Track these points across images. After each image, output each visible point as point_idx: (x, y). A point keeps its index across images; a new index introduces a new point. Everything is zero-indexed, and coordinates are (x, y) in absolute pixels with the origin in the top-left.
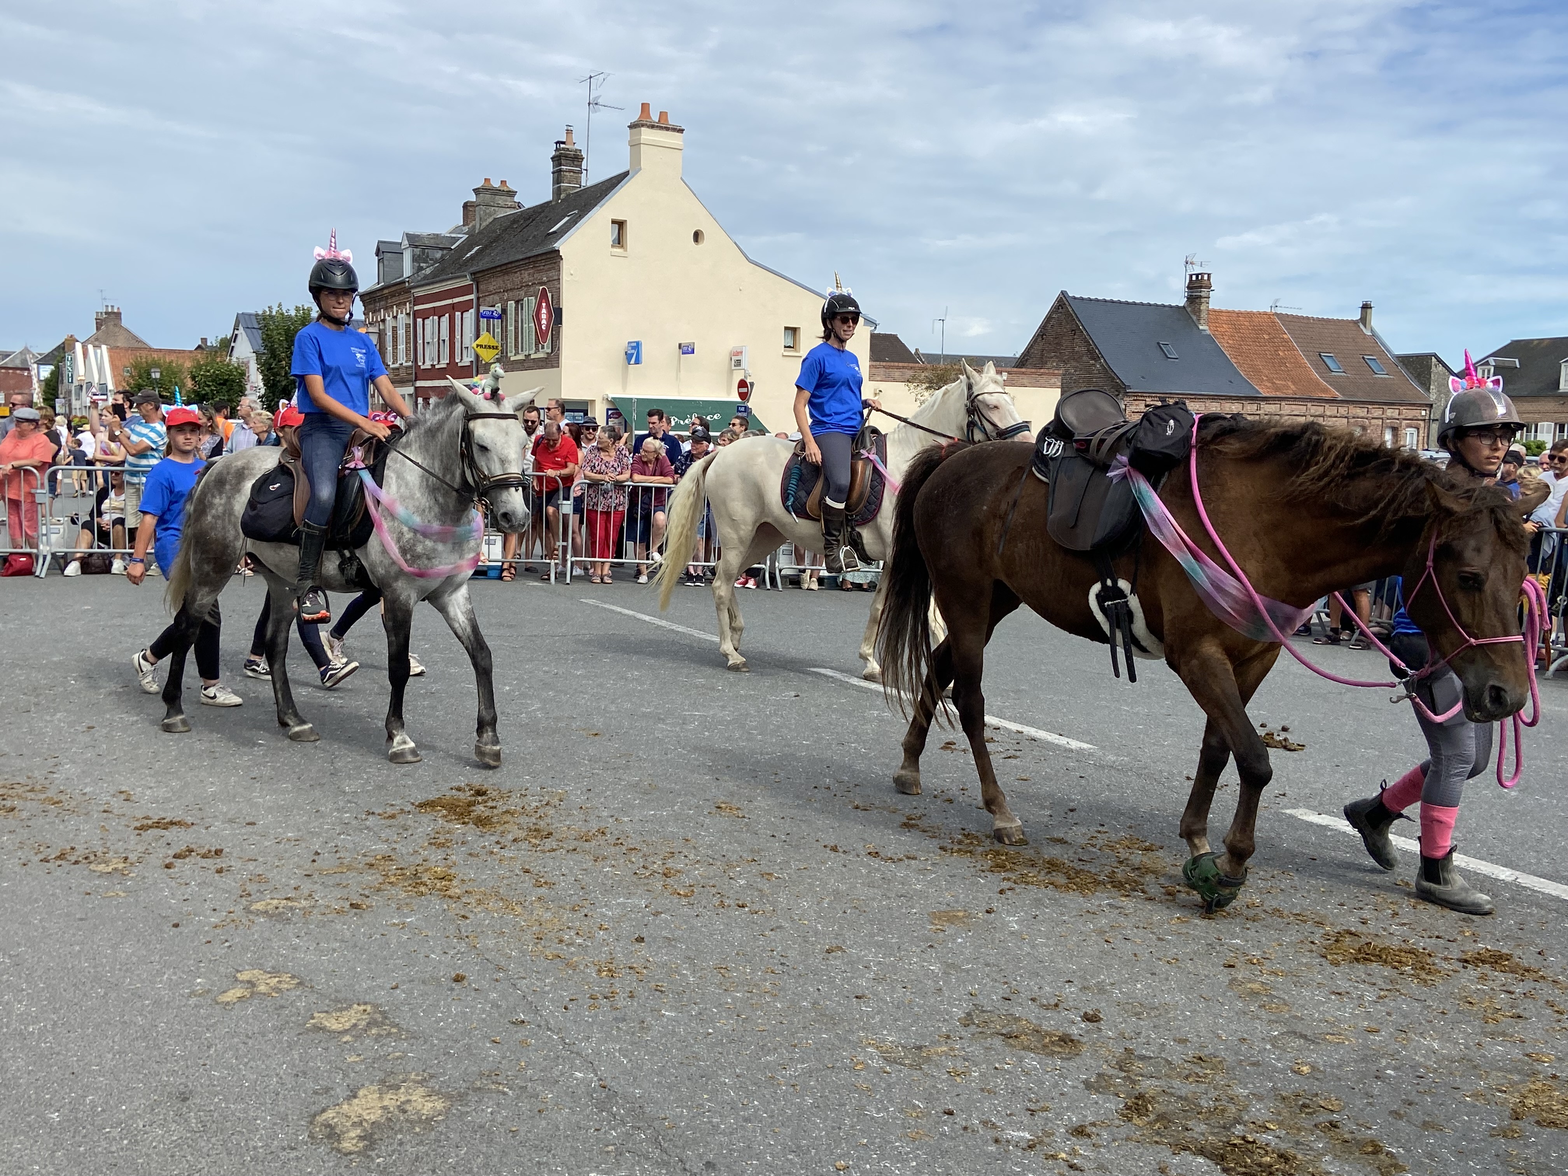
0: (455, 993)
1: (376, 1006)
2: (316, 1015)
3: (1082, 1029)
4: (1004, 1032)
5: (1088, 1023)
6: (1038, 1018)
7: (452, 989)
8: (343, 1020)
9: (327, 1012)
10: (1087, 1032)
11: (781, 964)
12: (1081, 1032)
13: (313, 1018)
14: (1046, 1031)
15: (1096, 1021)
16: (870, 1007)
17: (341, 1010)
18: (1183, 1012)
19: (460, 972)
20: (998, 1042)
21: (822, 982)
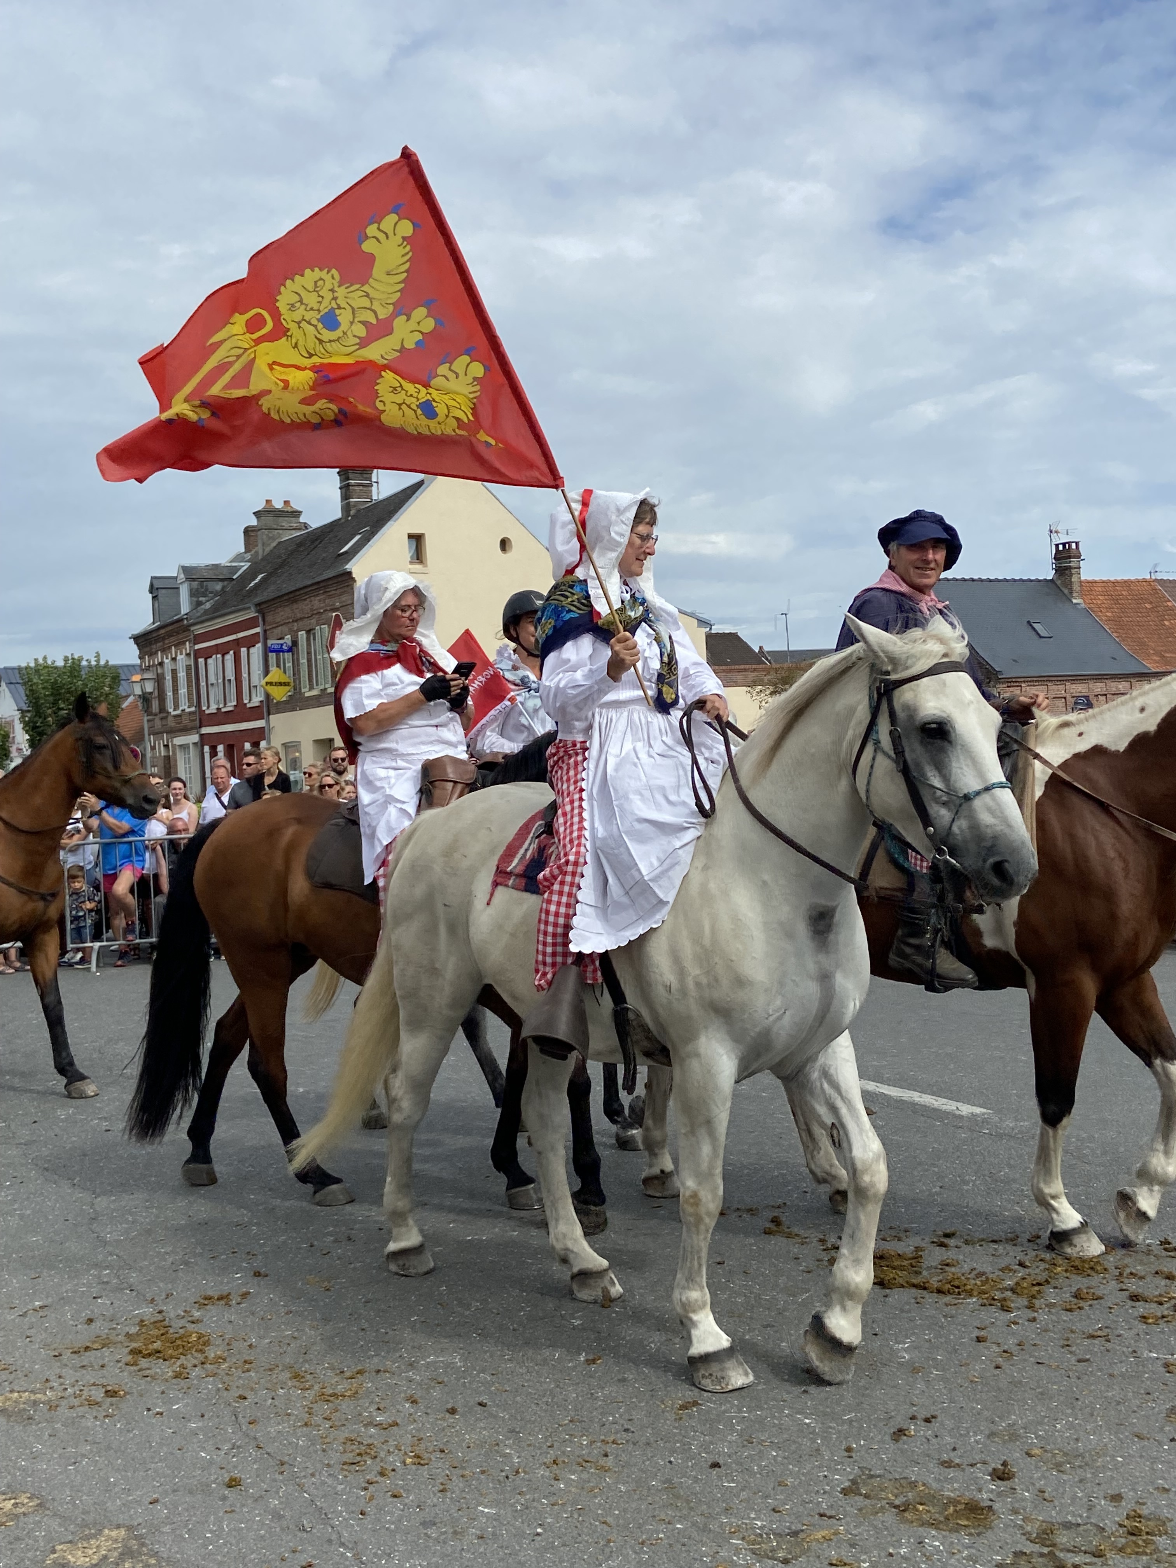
0: (228, 1503)
1: (130, 1528)
2: (58, 1548)
3: (992, 1491)
4: (897, 1502)
5: (1000, 1482)
6: (939, 1480)
7: (224, 1498)
8: (90, 1552)
9: (70, 1542)
10: (999, 1494)
11: (626, 1430)
12: (992, 1497)
13: (54, 1551)
14: (948, 1498)
15: (1009, 1479)
16: (733, 1481)
17: (88, 1538)
18: (1113, 1458)
19: (236, 1474)
20: (889, 1517)
21: (673, 1451)
